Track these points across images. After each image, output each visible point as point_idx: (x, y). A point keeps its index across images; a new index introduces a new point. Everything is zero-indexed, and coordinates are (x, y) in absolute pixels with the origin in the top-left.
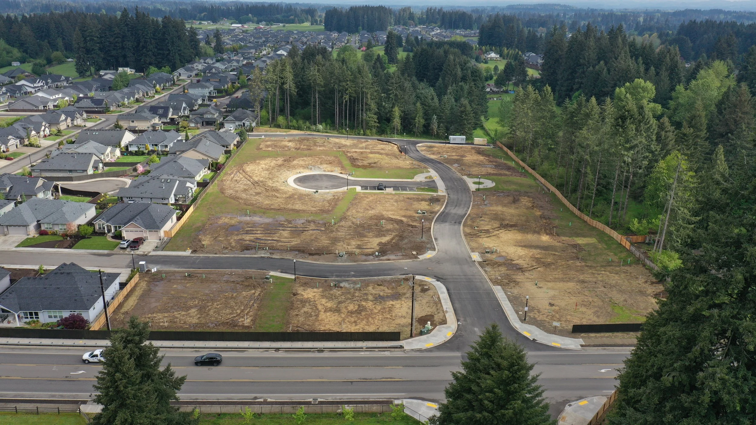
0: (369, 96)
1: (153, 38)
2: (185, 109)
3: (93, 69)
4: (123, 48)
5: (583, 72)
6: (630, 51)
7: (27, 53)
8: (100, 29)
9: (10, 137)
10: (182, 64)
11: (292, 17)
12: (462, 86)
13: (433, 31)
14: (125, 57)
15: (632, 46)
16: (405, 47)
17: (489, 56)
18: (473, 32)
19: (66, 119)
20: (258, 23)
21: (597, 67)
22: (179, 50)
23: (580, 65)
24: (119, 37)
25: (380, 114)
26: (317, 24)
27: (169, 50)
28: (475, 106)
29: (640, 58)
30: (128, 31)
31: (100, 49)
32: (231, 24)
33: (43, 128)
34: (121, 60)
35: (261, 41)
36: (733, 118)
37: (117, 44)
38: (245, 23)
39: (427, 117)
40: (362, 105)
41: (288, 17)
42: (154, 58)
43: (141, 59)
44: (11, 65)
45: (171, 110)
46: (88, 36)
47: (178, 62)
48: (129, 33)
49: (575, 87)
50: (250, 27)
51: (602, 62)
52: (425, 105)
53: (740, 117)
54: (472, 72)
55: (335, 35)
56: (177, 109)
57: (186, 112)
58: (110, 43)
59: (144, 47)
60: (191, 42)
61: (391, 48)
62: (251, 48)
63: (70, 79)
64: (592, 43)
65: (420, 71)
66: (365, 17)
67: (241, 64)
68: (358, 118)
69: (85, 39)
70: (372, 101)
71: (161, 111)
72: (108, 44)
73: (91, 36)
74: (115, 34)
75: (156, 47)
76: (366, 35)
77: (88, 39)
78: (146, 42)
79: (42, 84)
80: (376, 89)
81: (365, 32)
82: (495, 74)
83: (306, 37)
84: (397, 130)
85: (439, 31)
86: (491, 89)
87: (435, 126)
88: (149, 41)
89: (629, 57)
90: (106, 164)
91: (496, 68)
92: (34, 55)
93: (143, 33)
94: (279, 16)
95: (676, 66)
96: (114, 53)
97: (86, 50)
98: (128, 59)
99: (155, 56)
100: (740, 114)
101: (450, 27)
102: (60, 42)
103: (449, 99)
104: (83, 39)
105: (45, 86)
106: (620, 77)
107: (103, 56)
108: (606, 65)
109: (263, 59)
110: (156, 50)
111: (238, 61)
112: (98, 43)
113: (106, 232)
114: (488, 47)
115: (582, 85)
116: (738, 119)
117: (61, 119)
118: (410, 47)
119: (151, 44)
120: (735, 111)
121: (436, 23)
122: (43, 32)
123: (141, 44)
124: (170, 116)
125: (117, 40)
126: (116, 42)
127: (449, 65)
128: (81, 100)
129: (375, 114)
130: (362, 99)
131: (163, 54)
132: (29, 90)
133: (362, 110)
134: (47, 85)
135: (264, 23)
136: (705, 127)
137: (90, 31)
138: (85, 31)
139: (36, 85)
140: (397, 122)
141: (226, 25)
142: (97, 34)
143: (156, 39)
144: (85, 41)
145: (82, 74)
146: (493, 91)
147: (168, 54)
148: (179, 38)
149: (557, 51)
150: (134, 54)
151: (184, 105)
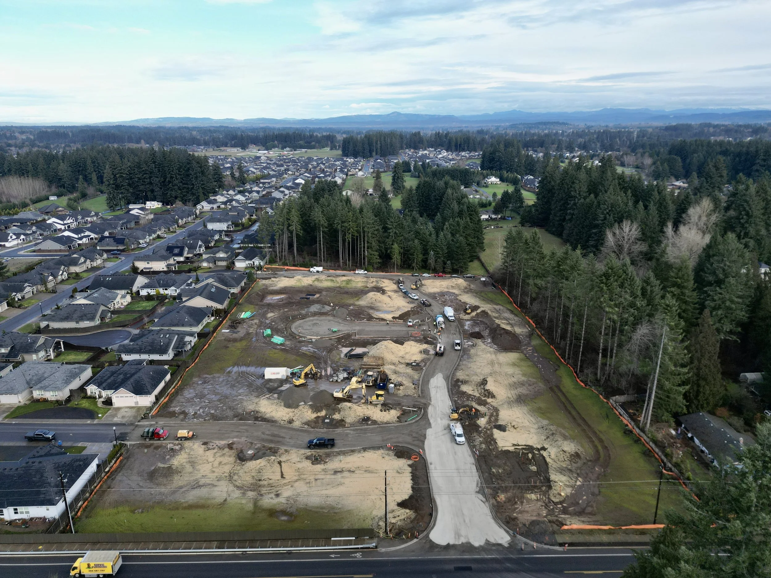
0: (370, 235)
1: (178, 174)
2: (200, 247)
3: (123, 203)
4: (151, 183)
5: (575, 204)
6: (619, 184)
7: (64, 188)
8: (129, 167)
9: (26, 284)
10: (206, 197)
11: (313, 143)
12: (458, 222)
13: (441, 154)
14: (152, 191)
15: (621, 179)
16: (412, 174)
17: (490, 180)
18: (477, 154)
19: (85, 262)
20: (283, 148)
21: (588, 200)
22: (203, 184)
23: (572, 197)
24: (147, 174)
25: (381, 251)
26: (336, 149)
27: (193, 184)
28: (471, 240)
29: (629, 191)
30: (155, 167)
31: (129, 185)
32: (259, 150)
33: (61, 272)
34: (149, 194)
35: (282, 169)
36: (721, 267)
37: (145, 180)
38: (271, 149)
39: (425, 252)
40: (364, 243)
41: (310, 143)
42: (180, 191)
43: (167, 193)
44: (49, 199)
45: (186, 249)
46: (118, 173)
47: (201, 195)
48: (156, 169)
49: (568, 217)
50: (274, 153)
51: (592, 196)
52: (423, 241)
53: (729, 266)
54: (468, 207)
55: (350, 160)
56: (192, 248)
57: (202, 250)
58: (139, 179)
59: (169, 182)
60: (215, 175)
61: (398, 177)
62: (273, 176)
63: (100, 214)
64: (582, 175)
65: (423, 202)
66: (379, 142)
67: (261, 194)
68: (361, 255)
69: (115, 176)
70: (373, 240)
71: (176, 251)
72: (136, 180)
73: (121, 173)
74: (143, 171)
75: (181, 182)
76: (379, 161)
77: (117, 176)
78: (172, 178)
79: (72, 221)
80: (377, 228)
81: (378, 156)
82: (494, 200)
83: (324, 164)
84: (397, 265)
85: (446, 154)
86: (489, 216)
87: (431, 261)
88: (174, 176)
89: (619, 190)
90: (114, 312)
91: (494, 195)
92: (72, 189)
93: (169, 170)
94: (301, 142)
95: (664, 200)
96: (142, 188)
97: (116, 186)
98: (155, 194)
99: (180, 190)
100: (728, 263)
101: (456, 150)
102: (94, 177)
103: (445, 235)
104: (112, 176)
105: (75, 223)
106: (609, 211)
107: (131, 190)
108: (596, 198)
109: (282, 189)
110: (181, 184)
111: (258, 192)
112: (127, 179)
113: (97, 397)
114: (489, 172)
115: (574, 217)
116: (726, 268)
117: (80, 262)
118: (417, 173)
119: (177, 179)
120: (723, 260)
121: (442, 146)
122: (80, 167)
123: (167, 180)
124: (185, 254)
125: (145, 176)
126: (145, 178)
127: (447, 199)
128: (104, 239)
129: (376, 251)
130: (364, 237)
131: (188, 188)
132: (59, 227)
133: (364, 247)
134: (76, 221)
135: (288, 149)
136: (692, 277)
137: (120, 168)
138: (115, 169)
139: (65, 222)
140: (396, 258)
141: (254, 151)
142: (126, 172)
143: (181, 175)
144: (116, 179)
145: (112, 208)
146: (491, 218)
147: (193, 188)
148: (203, 173)
149: (550, 182)
150: (161, 188)
151: (200, 243)
